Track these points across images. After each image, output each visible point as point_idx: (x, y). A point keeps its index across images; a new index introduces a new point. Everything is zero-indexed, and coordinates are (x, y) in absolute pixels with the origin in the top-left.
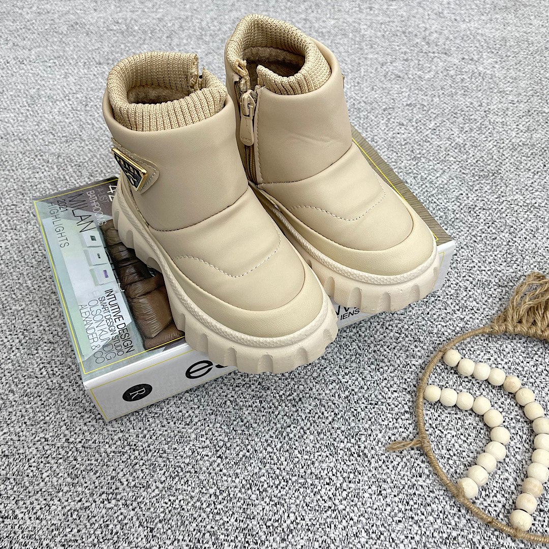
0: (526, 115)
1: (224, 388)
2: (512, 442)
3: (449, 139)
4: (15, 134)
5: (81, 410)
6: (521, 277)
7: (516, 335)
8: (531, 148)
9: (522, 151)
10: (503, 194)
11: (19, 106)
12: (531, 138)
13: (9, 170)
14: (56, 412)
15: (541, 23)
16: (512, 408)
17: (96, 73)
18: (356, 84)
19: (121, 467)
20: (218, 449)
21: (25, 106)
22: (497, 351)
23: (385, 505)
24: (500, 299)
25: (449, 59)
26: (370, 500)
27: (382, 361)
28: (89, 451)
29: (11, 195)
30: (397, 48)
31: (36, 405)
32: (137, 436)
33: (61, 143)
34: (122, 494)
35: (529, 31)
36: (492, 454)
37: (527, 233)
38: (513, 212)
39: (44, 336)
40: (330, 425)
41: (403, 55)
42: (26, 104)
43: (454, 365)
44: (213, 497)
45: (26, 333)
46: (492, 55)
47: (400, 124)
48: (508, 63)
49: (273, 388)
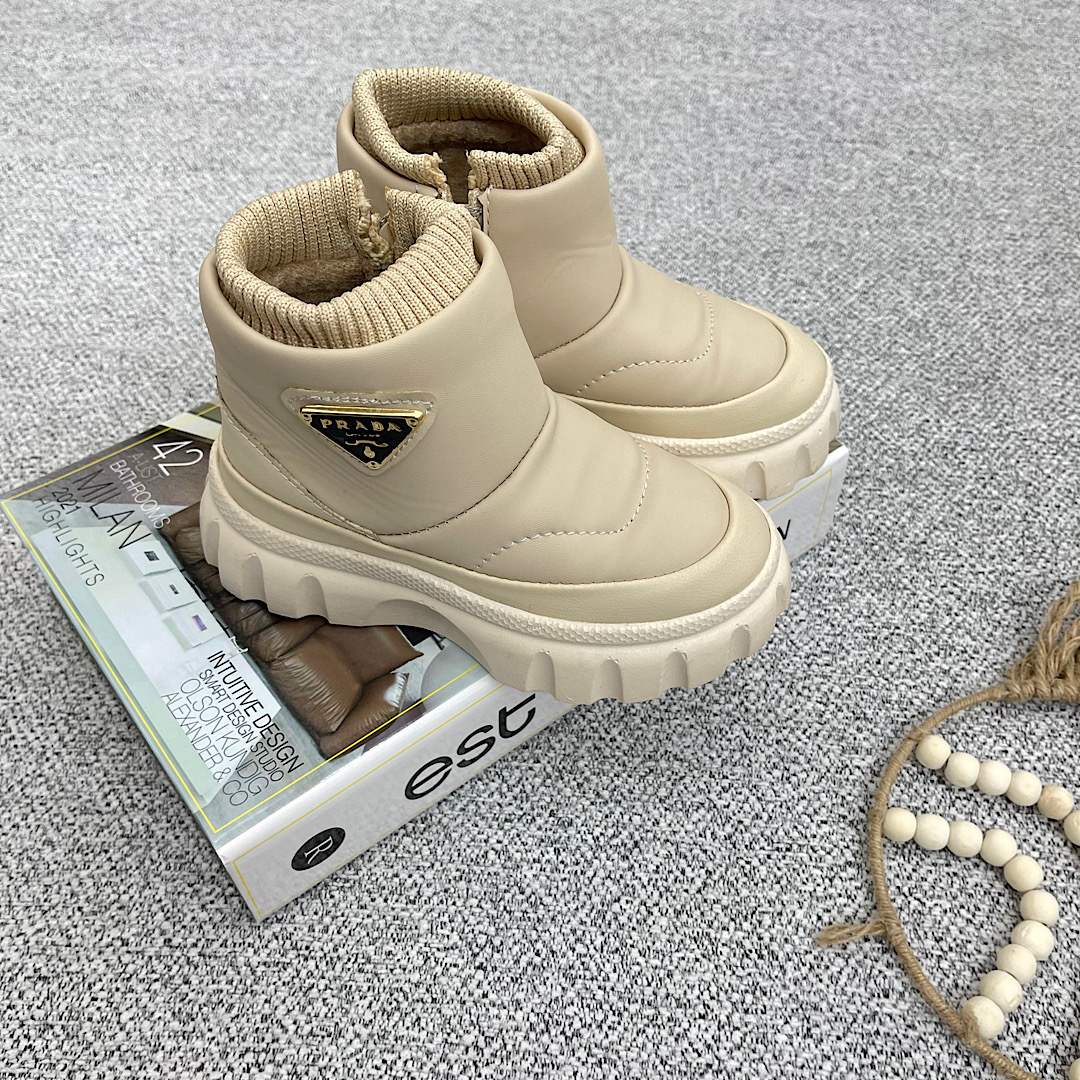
0: (1041, 262)
1: (481, 823)
2: (1062, 921)
3: (894, 311)
4: (32, 313)
5: (192, 878)
6: (1054, 584)
7: (1053, 702)
8: (1055, 327)
9: (1039, 334)
10: (1007, 419)
11: (36, 256)
12: (1054, 308)
13: (22, 387)
14: (142, 884)
15: (1057, 81)
16: (1057, 850)
17: (188, 189)
18: (706, 205)
19: (282, 994)
20: (477, 950)
21: (49, 257)
22: (1019, 734)
23: (819, 1057)
24: (1017, 630)
25: (884, 153)
26: (790, 1048)
27: (795, 761)
28: (213, 962)
29: (29, 438)
30: (782, 133)
31: (99, 871)
32: (311, 929)
33: (126, 330)
34: (286, 1052)
35: (1035, 97)
36: (1027, 946)
37: (1060, 496)
38: (1029, 455)
39: (109, 726)
40: (699, 896)
41: (793, 147)
42: (51, 253)
43: (937, 765)
44: (472, 1053)
45: (72, 721)
46: (966, 145)
47: (797, 284)
48: (997, 160)
49: (579, 822)
